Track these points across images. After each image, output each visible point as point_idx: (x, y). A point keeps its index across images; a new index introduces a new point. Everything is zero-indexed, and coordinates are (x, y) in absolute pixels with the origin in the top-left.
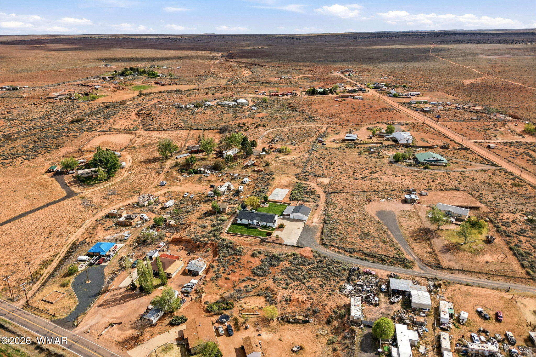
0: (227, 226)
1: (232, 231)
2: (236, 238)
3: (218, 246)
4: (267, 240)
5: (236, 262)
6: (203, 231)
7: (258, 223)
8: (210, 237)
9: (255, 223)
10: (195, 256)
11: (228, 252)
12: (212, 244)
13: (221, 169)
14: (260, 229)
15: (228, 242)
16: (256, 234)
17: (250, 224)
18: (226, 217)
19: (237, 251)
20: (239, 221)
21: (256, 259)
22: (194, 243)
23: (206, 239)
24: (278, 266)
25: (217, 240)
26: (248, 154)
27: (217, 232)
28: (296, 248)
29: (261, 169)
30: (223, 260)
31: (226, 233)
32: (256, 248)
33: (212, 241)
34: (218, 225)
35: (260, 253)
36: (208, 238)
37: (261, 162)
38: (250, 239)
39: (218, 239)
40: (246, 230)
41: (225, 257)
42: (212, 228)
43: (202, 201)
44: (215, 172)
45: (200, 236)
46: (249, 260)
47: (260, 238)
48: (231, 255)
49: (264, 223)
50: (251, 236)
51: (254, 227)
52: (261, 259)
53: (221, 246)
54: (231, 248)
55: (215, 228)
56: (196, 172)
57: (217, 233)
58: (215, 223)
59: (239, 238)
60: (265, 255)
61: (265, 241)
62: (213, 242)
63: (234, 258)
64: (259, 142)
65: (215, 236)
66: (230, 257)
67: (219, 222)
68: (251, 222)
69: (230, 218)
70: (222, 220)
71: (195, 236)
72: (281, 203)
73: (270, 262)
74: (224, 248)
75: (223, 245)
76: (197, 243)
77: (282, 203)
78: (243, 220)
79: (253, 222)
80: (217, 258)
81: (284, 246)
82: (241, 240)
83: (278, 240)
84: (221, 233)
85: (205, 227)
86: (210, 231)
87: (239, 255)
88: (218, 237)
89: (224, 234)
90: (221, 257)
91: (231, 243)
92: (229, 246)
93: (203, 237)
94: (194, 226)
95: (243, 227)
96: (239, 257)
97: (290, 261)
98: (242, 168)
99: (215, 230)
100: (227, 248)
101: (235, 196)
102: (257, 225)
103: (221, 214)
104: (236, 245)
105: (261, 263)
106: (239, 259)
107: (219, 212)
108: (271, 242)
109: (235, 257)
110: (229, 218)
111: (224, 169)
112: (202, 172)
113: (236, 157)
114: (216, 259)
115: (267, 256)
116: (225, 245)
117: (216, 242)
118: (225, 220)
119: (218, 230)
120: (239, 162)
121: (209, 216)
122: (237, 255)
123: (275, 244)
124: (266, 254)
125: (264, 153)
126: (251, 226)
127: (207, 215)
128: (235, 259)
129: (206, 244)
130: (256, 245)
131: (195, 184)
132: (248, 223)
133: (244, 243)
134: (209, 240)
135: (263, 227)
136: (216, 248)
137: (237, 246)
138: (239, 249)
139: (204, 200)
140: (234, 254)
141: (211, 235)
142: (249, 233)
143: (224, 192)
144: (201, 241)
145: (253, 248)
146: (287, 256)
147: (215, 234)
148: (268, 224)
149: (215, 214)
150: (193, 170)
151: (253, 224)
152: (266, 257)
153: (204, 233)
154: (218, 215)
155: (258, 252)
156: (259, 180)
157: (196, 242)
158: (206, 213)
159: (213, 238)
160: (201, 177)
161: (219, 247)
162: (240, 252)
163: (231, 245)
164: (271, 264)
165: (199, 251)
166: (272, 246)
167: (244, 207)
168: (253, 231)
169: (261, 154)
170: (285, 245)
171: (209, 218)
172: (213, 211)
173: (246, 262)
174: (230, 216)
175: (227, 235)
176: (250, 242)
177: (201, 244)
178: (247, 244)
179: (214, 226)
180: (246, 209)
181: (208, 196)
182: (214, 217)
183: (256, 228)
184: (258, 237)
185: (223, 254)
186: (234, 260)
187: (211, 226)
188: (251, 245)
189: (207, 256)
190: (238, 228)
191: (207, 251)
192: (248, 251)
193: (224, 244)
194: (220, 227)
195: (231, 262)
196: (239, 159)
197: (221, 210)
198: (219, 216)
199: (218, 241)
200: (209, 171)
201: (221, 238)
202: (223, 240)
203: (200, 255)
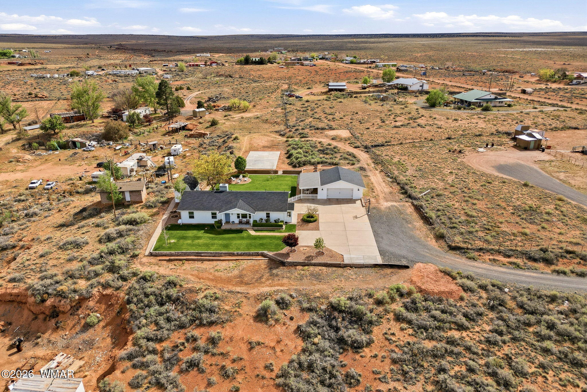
0: (149, 236)
1: (170, 248)
2: (187, 266)
3: (129, 302)
4: (290, 260)
5: (206, 352)
6: (70, 260)
7: (244, 216)
8: (97, 275)
9: (234, 218)
10: (40, 352)
11: (169, 320)
12: (104, 298)
13: (121, 138)
14: (253, 233)
15: (163, 282)
16: (249, 246)
17: (220, 222)
18: (143, 214)
19: (199, 308)
20: (185, 218)
21: (278, 328)
22: (36, 304)
23: (82, 284)
24: (369, 343)
25: (120, 283)
26: (170, 116)
27: (119, 257)
28: (389, 271)
29: (203, 132)
30: (154, 352)
31: (151, 255)
32: (266, 289)
33: (107, 286)
34: (121, 235)
35: (282, 304)
36: (88, 279)
37: (200, 123)
38: (231, 264)
39: (124, 279)
40: (212, 238)
41: (160, 340)
42: (103, 247)
43: (78, 193)
44: (109, 144)
45: (60, 278)
46: (255, 339)
47: (263, 255)
48: (182, 326)
49: (259, 215)
50: (232, 255)
51: (234, 227)
52: (293, 326)
53: (140, 301)
54: (176, 301)
55: (112, 245)
56: (64, 146)
57: (120, 260)
58: (112, 230)
59: (198, 264)
60: (303, 310)
61: (283, 264)
62: (109, 291)
63: (195, 340)
64: (187, 102)
65: (113, 269)
66: (178, 337)
67: (123, 227)
68: (221, 216)
69: (157, 214)
70: (132, 222)
71: (42, 279)
72: (276, 172)
73: (333, 335)
74: (149, 306)
75: (147, 295)
76: (49, 302)
77: (280, 173)
78: (196, 213)
79: (227, 216)
80: (130, 348)
81: (349, 272)
82: (205, 270)
83: (322, 254)
84: (135, 256)
85: (78, 245)
86: (96, 255)
87: (211, 324)
88: (125, 272)
89: (145, 260)
90: (143, 342)
91: (171, 284)
92: (169, 297)
93: (72, 277)
94: (42, 249)
95: (201, 233)
96: (213, 332)
97: (398, 318)
98: (164, 135)
99: (111, 253)
100: (162, 304)
101: (158, 176)
102: (241, 222)
103: (128, 206)
104: (191, 291)
105: (301, 344)
106: (213, 341)
107: (121, 204)
108: (303, 265)
109: (196, 333)
110: (152, 216)
111: (126, 138)
112: (78, 145)
113: (148, 119)
114: (122, 353)
115: (310, 310)
116: (154, 294)
117: (118, 289)
118: (143, 221)
119: (123, 251)
120: (156, 126)
121: (91, 216)
122: (201, 325)
123: (317, 269)
124: (306, 305)
125: (203, 109)
126: (224, 227)
127: (85, 214)
128: (201, 343)
129: (83, 299)
130: (259, 281)
131: (62, 164)
132: (212, 221)
133: (216, 280)
134: (92, 286)
135: (258, 225)
136: (122, 310)
137: (197, 292)
138: (206, 302)
139: (80, 190)
140: (192, 321)
141: (98, 268)
142: (226, 246)
143: (132, 171)
144: (61, 295)
145: (254, 291)
146: (379, 303)
147: (113, 262)
148: (275, 216)
149: (109, 209)
150: (58, 143)
151: (228, 222)
152: (308, 317)
153: (75, 266)
154: (117, 212)
155: (278, 303)
156: (204, 146)
157: (43, 301)
158: (84, 210)
159: (108, 277)
160: (75, 154)
161: (133, 307)
162: (211, 311)
163: (173, 292)
164: (341, 341)
165: (57, 328)
166: (312, 275)
167: (193, 183)
168: (234, 238)
169: (197, 110)
170: (351, 266)
171: (93, 220)
172: (106, 202)
173: (244, 347)
174: (155, 210)
175: (153, 260)
176: (236, 272)
177: (65, 305)
178: (229, 281)
179: (109, 239)
180: (199, 188)
181: (90, 183)
182: (107, 217)
183: (240, 231)
184: (257, 255)
185: (150, 330)
186: (196, 349)
187: (100, 241)
188: (241, 280)
189: (90, 344)
190: (184, 238)
191: (88, 326)
192: (239, 305)
193: (149, 290)
194: (129, 239)
195: (186, 356)
196: (154, 122)
197: (128, 198)
198: (123, 214)
199: (126, 285)
200: (94, 143)
201: (135, 274)
202: (144, 279)
203: (61, 343)
